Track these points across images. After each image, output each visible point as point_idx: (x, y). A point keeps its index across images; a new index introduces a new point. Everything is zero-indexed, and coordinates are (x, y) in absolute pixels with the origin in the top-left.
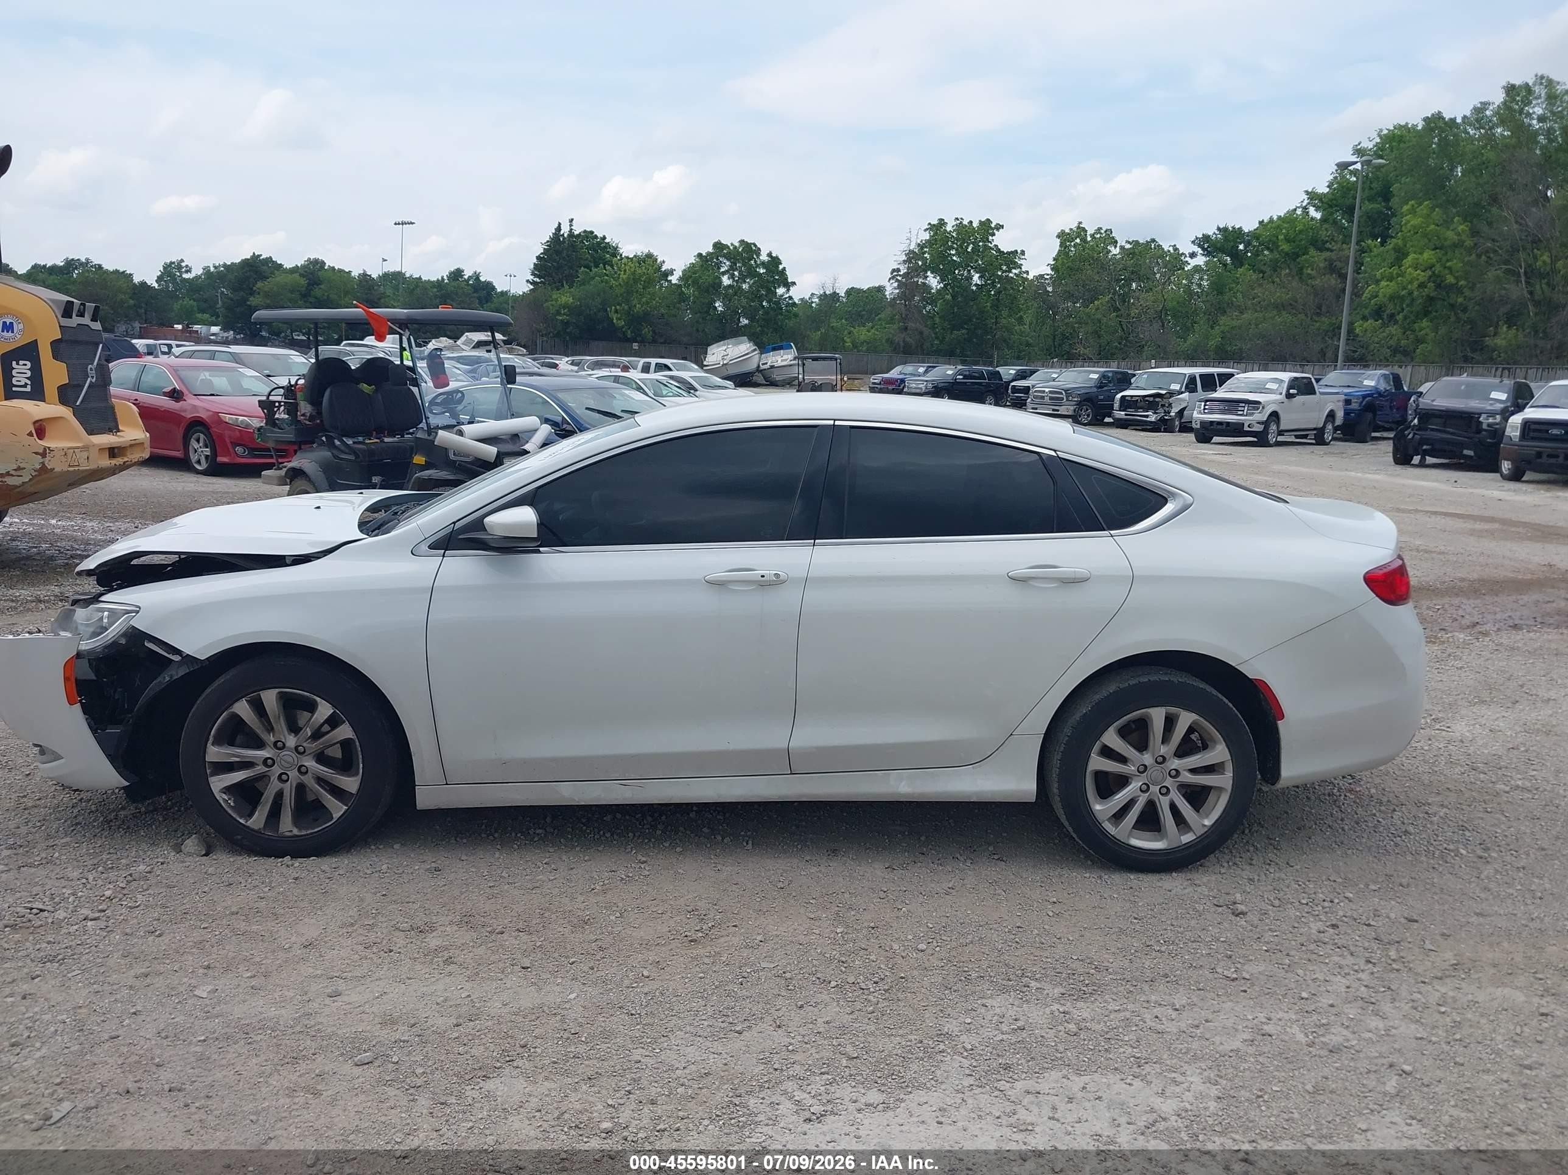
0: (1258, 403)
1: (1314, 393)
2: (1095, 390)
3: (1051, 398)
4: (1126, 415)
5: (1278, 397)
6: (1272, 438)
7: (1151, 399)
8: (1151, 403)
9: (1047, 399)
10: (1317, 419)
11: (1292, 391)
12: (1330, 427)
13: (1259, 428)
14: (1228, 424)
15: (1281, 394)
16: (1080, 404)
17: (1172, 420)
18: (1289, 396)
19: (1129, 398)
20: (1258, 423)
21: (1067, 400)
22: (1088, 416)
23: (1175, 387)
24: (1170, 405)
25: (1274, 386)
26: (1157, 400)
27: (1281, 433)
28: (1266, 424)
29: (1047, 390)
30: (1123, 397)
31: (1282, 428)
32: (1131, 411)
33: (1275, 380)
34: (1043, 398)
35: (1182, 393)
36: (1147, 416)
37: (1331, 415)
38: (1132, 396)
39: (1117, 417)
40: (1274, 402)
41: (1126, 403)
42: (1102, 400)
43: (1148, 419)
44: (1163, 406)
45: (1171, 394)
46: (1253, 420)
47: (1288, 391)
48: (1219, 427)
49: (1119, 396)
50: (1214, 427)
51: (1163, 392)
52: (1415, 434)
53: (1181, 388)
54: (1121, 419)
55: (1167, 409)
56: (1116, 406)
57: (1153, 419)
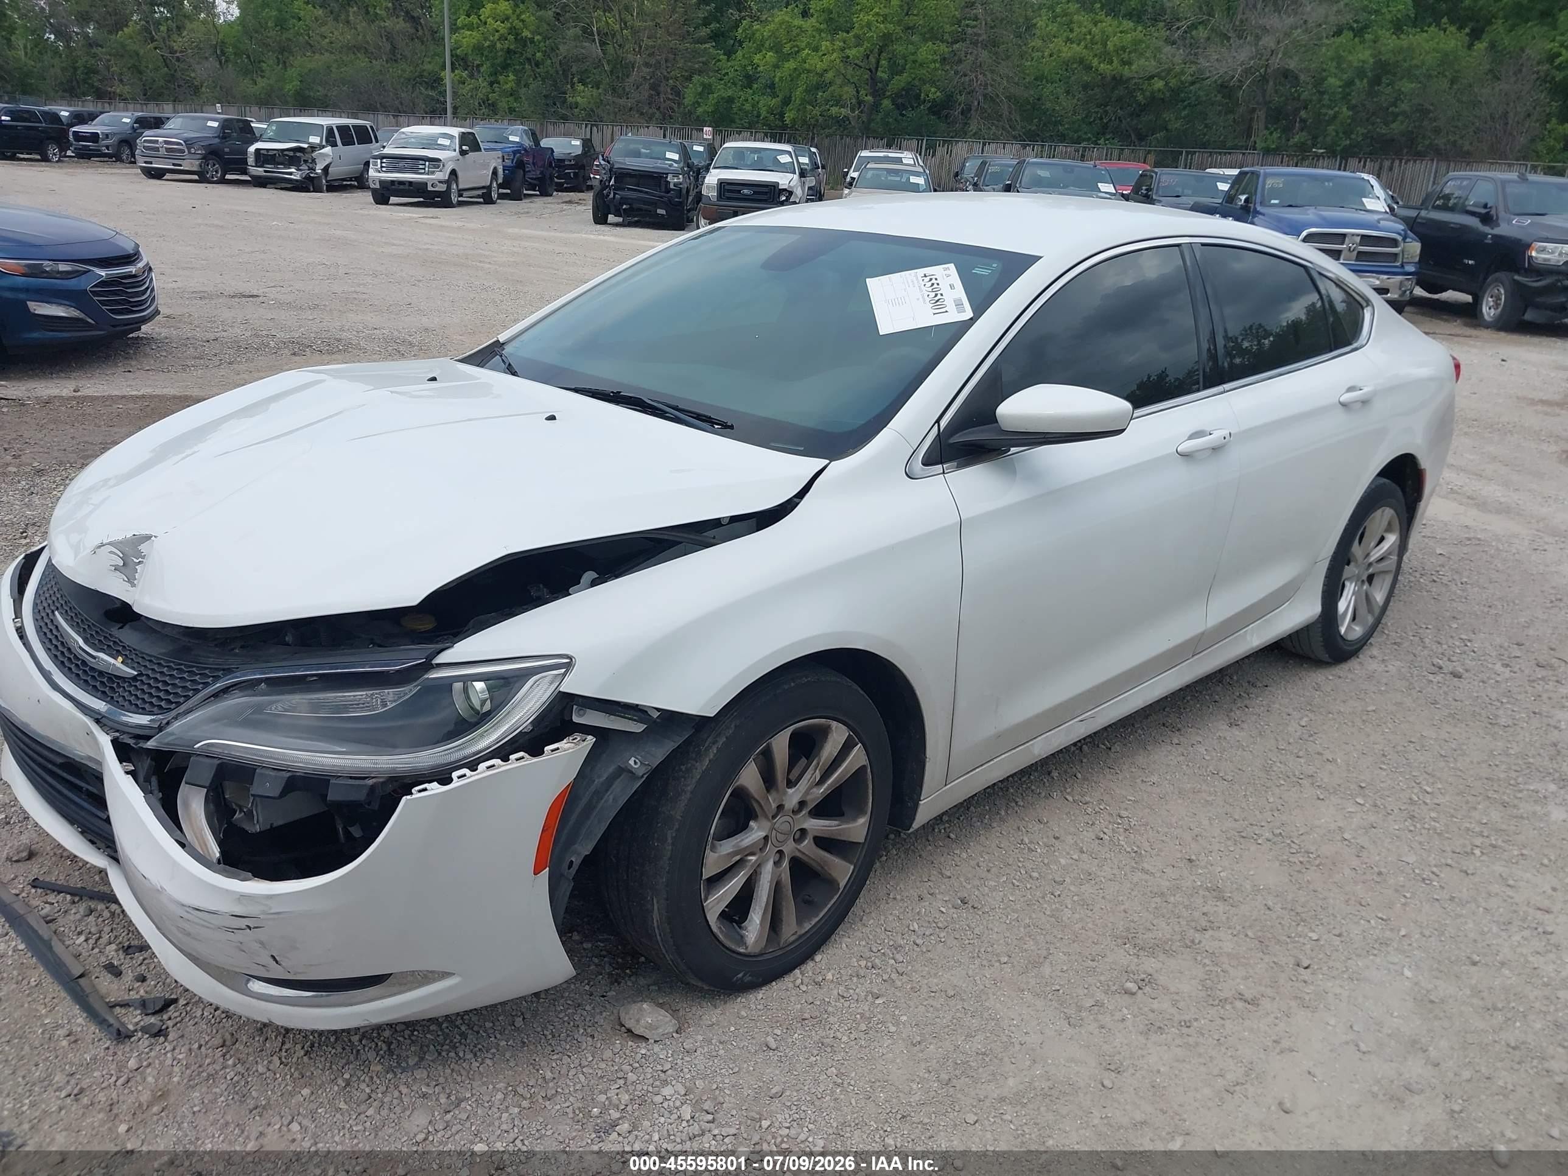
0: (438, 160)
1: (480, 150)
2: (217, 140)
3: (168, 150)
4: (266, 171)
5: (454, 154)
6: (454, 199)
7: (291, 154)
8: (293, 157)
9: (163, 152)
10: (484, 177)
11: (464, 148)
12: (495, 185)
13: (442, 188)
14: (411, 183)
15: (455, 150)
16: (205, 158)
17: (319, 178)
18: (463, 153)
19: (265, 152)
20: (440, 182)
21: (190, 152)
22: (217, 172)
23: (315, 140)
24: (314, 161)
25: (447, 142)
26: (298, 154)
27: (460, 193)
28: (448, 182)
29: (160, 139)
30: (258, 150)
31: (461, 187)
32: (269, 168)
33: (445, 136)
34: (157, 149)
35: (324, 147)
36: (291, 174)
37: (495, 172)
38: (268, 150)
39: (254, 173)
40: (451, 159)
41: (262, 157)
42: (227, 154)
43: (292, 177)
44: (306, 161)
45: (313, 148)
46: (434, 178)
47: (460, 147)
48: (402, 187)
49: (252, 149)
50: (396, 187)
51: (306, 146)
52: (615, 194)
53: (321, 140)
54: (260, 177)
55: (311, 166)
56: (251, 160)
57: (298, 177)
